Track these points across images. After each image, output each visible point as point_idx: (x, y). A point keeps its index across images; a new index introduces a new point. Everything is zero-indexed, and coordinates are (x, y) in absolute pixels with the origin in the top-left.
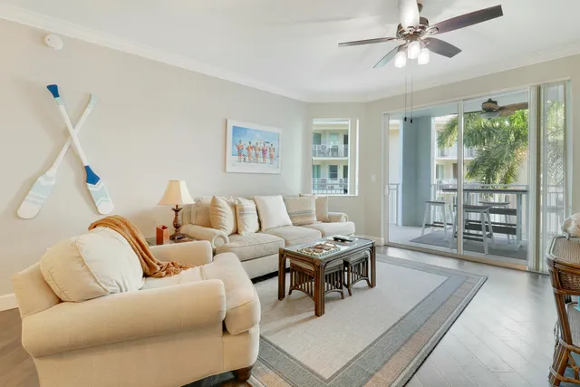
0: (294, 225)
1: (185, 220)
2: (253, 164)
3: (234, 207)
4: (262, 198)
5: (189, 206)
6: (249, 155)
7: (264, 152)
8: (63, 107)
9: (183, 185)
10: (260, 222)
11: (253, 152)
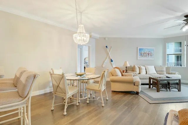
0: (157, 74)
1: (128, 70)
2: (145, 57)
3: (139, 68)
4: (147, 66)
5: (129, 67)
6: (144, 55)
7: (148, 54)
8: (108, 49)
9: (128, 62)
10: (146, 72)
11: (145, 54)
